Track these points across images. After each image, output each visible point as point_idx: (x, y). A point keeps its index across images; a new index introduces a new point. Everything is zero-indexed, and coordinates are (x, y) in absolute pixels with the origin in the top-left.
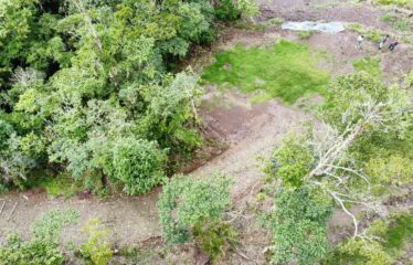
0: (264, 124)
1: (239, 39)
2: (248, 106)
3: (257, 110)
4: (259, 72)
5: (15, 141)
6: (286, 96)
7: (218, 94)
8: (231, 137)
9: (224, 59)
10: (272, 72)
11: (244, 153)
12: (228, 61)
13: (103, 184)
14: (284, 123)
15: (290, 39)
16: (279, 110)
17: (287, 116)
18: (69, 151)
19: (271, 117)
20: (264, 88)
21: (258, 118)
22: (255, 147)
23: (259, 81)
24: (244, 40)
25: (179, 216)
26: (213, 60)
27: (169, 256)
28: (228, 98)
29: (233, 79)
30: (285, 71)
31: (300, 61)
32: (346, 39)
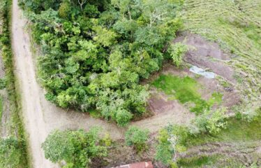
0: (169, 109)
1: (171, 71)
2: (166, 100)
3: (170, 103)
4: (174, 87)
6: (182, 100)
7: (156, 92)
8: (157, 110)
10: (179, 89)
11: (159, 118)
12: (164, 79)
14: (177, 110)
15: (191, 76)
16: (177, 105)
17: (179, 108)
19: (173, 107)
20: (174, 94)
21: (169, 106)
22: (164, 117)
23: (173, 91)
24: (173, 72)
26: (158, 77)
27: (125, 147)
28: (161, 95)
29: (164, 88)
30: (184, 90)
31: (191, 87)
32: (213, 82)
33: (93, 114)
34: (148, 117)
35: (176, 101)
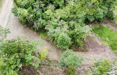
0: (101, 51)
1: (109, 25)
2: (100, 44)
3: (102, 47)
4: (109, 37)
5: (40, 19)
6: (113, 47)
7: (94, 36)
8: (91, 49)
9: (101, 28)
10: (113, 39)
11: (92, 55)
12: (102, 29)
13: (53, 41)
14: (108, 54)
16: (108, 50)
17: (110, 53)
18: (50, 29)
19: (105, 51)
20: (108, 42)
21: (101, 49)
22: (95, 55)
23: (107, 39)
25: (66, 60)
26: (98, 26)
28: (96, 39)
29: (101, 35)
33: (42, 35)
34: (83, 51)
35: (108, 47)
